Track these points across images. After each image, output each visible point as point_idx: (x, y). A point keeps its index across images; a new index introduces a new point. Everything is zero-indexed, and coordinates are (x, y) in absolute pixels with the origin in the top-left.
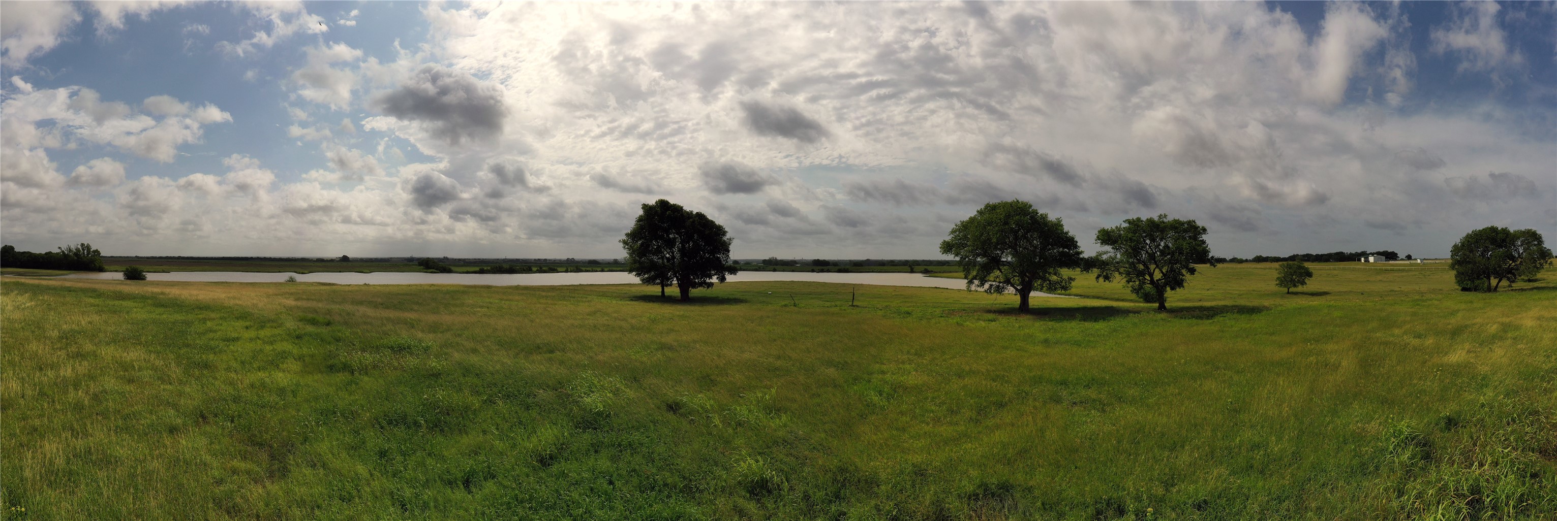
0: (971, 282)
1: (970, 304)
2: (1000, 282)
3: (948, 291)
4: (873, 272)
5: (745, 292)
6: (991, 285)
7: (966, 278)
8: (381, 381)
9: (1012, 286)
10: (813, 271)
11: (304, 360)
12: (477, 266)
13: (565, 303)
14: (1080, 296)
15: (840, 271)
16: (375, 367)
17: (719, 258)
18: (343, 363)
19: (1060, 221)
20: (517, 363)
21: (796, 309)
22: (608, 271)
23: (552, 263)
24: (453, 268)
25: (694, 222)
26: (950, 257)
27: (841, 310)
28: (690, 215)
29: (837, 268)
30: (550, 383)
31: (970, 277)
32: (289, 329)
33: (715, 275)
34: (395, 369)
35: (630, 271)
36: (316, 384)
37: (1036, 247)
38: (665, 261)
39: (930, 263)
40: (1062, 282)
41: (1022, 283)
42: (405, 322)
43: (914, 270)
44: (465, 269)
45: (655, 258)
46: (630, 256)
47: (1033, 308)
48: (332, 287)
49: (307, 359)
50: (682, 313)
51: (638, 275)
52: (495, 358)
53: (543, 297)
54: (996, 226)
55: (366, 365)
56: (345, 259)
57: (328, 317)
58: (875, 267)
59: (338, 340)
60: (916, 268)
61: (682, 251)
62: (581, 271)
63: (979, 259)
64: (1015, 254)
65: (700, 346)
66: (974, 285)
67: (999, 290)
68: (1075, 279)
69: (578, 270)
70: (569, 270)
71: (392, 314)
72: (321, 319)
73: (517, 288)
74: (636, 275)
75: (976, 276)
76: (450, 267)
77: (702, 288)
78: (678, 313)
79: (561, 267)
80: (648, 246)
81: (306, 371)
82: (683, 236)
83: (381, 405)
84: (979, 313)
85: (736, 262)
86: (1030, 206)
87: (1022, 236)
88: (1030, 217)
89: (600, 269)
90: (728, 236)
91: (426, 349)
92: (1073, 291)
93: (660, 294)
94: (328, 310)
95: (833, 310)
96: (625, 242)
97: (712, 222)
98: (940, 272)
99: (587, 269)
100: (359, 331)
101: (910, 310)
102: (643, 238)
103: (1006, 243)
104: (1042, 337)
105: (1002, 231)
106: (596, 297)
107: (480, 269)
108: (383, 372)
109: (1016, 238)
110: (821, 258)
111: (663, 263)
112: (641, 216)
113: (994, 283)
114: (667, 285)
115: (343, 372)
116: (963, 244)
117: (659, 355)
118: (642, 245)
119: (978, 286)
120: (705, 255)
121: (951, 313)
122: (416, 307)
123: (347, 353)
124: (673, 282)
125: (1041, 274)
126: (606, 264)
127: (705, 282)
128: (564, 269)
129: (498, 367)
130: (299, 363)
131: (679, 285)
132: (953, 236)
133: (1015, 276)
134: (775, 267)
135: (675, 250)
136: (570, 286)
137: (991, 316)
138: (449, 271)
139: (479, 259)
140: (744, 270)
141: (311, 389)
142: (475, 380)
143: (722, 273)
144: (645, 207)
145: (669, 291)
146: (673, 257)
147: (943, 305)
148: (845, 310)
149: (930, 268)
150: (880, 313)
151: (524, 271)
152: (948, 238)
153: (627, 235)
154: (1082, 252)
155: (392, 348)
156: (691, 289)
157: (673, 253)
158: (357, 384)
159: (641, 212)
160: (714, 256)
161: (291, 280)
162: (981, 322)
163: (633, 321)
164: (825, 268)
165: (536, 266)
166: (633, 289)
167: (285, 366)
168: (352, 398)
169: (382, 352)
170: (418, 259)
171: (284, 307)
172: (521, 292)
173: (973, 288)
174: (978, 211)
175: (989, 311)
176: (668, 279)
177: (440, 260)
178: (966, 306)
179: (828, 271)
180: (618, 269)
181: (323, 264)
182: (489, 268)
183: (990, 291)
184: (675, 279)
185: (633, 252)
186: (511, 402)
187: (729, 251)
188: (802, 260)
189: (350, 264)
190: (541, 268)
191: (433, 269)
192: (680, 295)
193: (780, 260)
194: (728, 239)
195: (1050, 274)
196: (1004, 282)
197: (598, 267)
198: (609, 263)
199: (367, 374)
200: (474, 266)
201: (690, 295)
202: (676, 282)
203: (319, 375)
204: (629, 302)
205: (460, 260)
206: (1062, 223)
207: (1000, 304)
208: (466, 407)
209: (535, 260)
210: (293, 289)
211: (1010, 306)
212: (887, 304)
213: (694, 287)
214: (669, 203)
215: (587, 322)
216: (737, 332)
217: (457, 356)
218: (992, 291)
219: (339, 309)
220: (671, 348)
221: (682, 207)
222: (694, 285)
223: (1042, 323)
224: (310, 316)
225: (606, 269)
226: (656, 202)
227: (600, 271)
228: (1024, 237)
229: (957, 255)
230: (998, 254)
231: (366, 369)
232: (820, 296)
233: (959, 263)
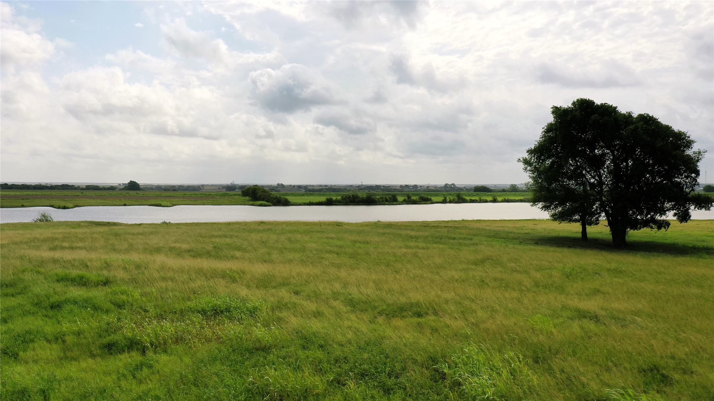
8: (187, 360)
11: (64, 341)
12: (323, 195)
13: (441, 246)
16: (178, 340)
18: (129, 339)
20: (375, 330)
22: (503, 201)
23: (424, 191)
24: (290, 199)
25: (636, 128)
28: (627, 119)
30: (419, 358)
32: (37, 296)
33: (672, 209)
34: (209, 341)
35: (535, 202)
36: (83, 375)
38: (588, 188)
42: (223, 275)
44: (307, 199)
45: (572, 184)
46: (535, 181)
48: (112, 227)
49: (69, 339)
50: (613, 266)
51: (546, 208)
52: (347, 323)
53: (411, 237)
55: (164, 339)
56: (133, 186)
57: (105, 273)
59: (120, 306)
61: (615, 173)
62: (464, 201)
69: (460, 200)
70: (448, 200)
71: (206, 264)
72: (93, 276)
73: (377, 225)
74: (542, 208)
76: (287, 197)
77: (649, 229)
78: (608, 266)
79: (436, 195)
80: (561, 167)
81: (67, 358)
82: (618, 151)
83: (186, 394)
85: (710, 188)
89: (490, 198)
90: (695, 148)
91: (253, 312)
93: (580, 235)
94: (106, 263)
96: (526, 162)
97: (668, 128)
99: (473, 198)
100: (154, 290)
102: (553, 156)
106: (484, 238)
107: (327, 199)
108: (190, 347)
111: (585, 190)
112: (551, 124)
114: (590, 224)
115: (129, 352)
117: (575, 327)
120: (654, 179)
122: (238, 254)
123: (135, 323)
124: (600, 219)
126: (500, 191)
127: (653, 221)
128: (441, 199)
129: (350, 335)
130: (54, 346)
131: (610, 224)
135: (604, 172)
136: (448, 222)
138: (286, 203)
139: (326, 186)
141: (75, 384)
142: (319, 354)
143: (685, 207)
144: (556, 111)
145: (592, 231)
146: (601, 183)
151: (387, 201)
153: (530, 152)
155: (203, 312)
156: (629, 229)
157: (600, 176)
158: (150, 367)
159: (551, 119)
161: (45, 219)
163: (538, 275)
165: (403, 195)
166: (540, 228)
167: (30, 353)
168: (143, 387)
169: (189, 319)
170: (242, 187)
171: (30, 262)
172: (381, 231)
176: (593, 214)
177: (273, 188)
180: (517, 198)
181: (98, 193)
182: (339, 198)
184: (603, 214)
185: (539, 176)
186: (366, 383)
187: (697, 173)
189: (141, 193)
190: (409, 197)
191: (263, 200)
192: (610, 237)
194: (694, 153)
197: (488, 195)
198: (504, 191)
199: (165, 351)
200: (319, 195)
201: (627, 238)
202: (605, 219)
203: (90, 361)
205: (300, 187)
208: (306, 390)
209: (401, 186)
210: (47, 233)
213: (634, 228)
215: (471, 274)
217: (295, 322)
219: (123, 260)
220: (595, 318)
221: (616, 108)
222: (635, 225)
224: (75, 273)
225: (499, 199)
226: (574, 103)
227: (491, 202)
231: (165, 343)
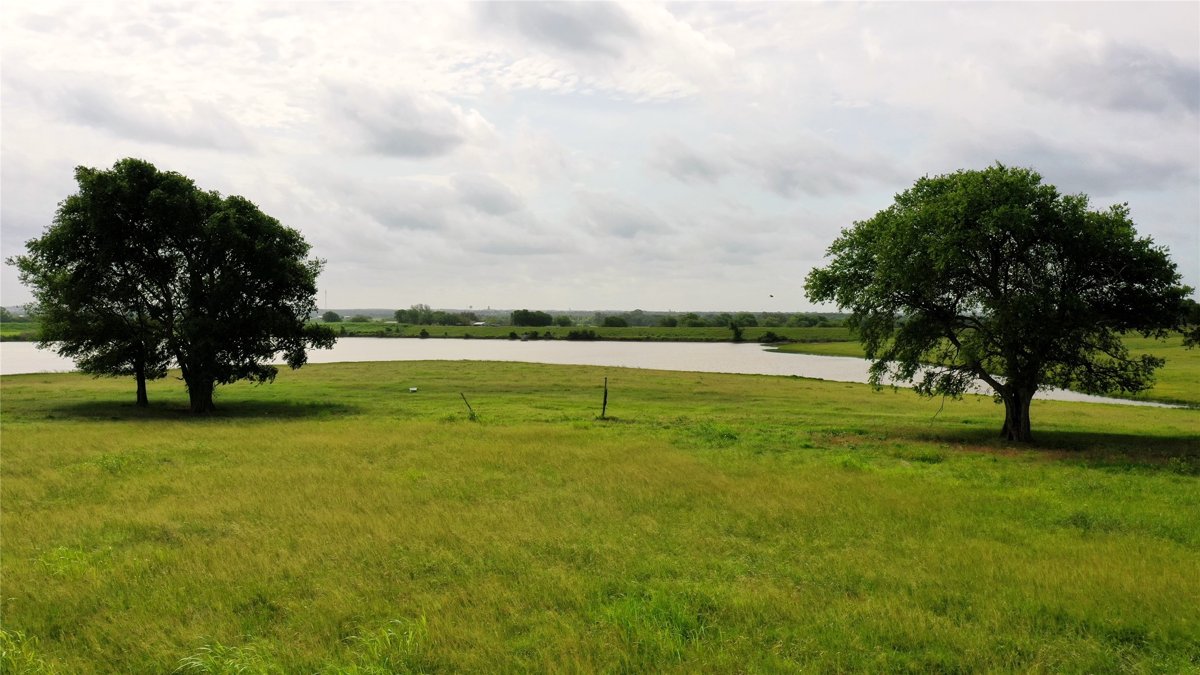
0: (879, 368)
1: (875, 417)
2: (952, 368)
3: (823, 385)
4: (648, 339)
5: (354, 388)
6: (930, 376)
7: (869, 356)
9: (986, 377)
10: (513, 337)
14: (1178, 402)
15: (575, 337)
17: (288, 309)
19: (1123, 214)
21: (475, 426)
25: (226, 219)
26: (830, 307)
27: (576, 427)
28: (211, 202)
29: (567, 330)
31: (880, 352)
33: (279, 348)
35: (45, 339)
37: (1049, 282)
38: (147, 314)
39: (781, 319)
40: (1125, 369)
41: (1010, 372)
43: (743, 336)
45: (118, 308)
46: (44, 301)
47: (1039, 433)
50: (192, 445)
51: (68, 351)
54: (945, 232)
58: (654, 329)
60: (748, 331)
61: (193, 291)
63: (900, 312)
64: (995, 300)
65: (242, 526)
66: (888, 374)
67: (950, 387)
68: (1163, 361)
74: (61, 351)
75: (895, 351)
77: (248, 381)
78: (183, 446)
80: (96, 276)
82: (196, 253)
84: (898, 441)
85: (331, 316)
86: (1036, 179)
87: (1012, 254)
88: (1035, 205)
90: (311, 255)
92: (1160, 389)
93: (134, 398)
95: (559, 428)
96: (25, 265)
97: (272, 222)
98: (803, 341)
101: (734, 428)
102: (80, 256)
103: (969, 272)
104: (1069, 508)
105: (959, 245)
109: (997, 260)
110: (532, 308)
111: (141, 320)
112: (74, 199)
113: (938, 370)
114: (152, 377)
116: (860, 277)
117: (128, 558)
118: (79, 271)
119: (898, 377)
120: (253, 300)
121: (832, 437)
124: (168, 367)
125: (1064, 347)
127: (254, 367)
131: (187, 375)
132: (836, 257)
133: (991, 354)
134: (427, 328)
135: (175, 287)
137: (929, 449)
140: (352, 335)
143: (298, 344)
144: (84, 174)
145: (156, 389)
146: (169, 307)
147: (809, 419)
148: (586, 428)
149: (779, 331)
150: (666, 435)
152: (825, 264)
153: (33, 246)
154: (1187, 290)
156: (216, 382)
157: (168, 295)
159: (74, 189)
160: (276, 304)
162: (904, 463)
163: (55, 475)
164: (541, 330)
166: (56, 387)
173: (886, 379)
174: (898, 198)
175: (925, 437)
176: (155, 359)
178: (867, 422)
179: (548, 337)
180: (6, 334)
183: (928, 390)
184: (175, 359)
185: (54, 291)
187: (313, 291)
188: (488, 311)
192: (187, 397)
193: (437, 313)
194: (310, 263)
195: (1089, 347)
196: (963, 368)
201: (212, 398)
202: (177, 366)
204: (41, 425)
206: (1127, 218)
207: (950, 420)
211: (978, 427)
212: (681, 413)
213: (224, 379)
214: (153, 169)
216: (335, 487)
218: (933, 389)
220: (164, 537)
221: (192, 182)
222: (226, 375)
223: (1067, 471)
226: (118, 166)
228: (1020, 256)
229: (846, 303)
230: (949, 299)
232: (530, 397)
233: (852, 322)
